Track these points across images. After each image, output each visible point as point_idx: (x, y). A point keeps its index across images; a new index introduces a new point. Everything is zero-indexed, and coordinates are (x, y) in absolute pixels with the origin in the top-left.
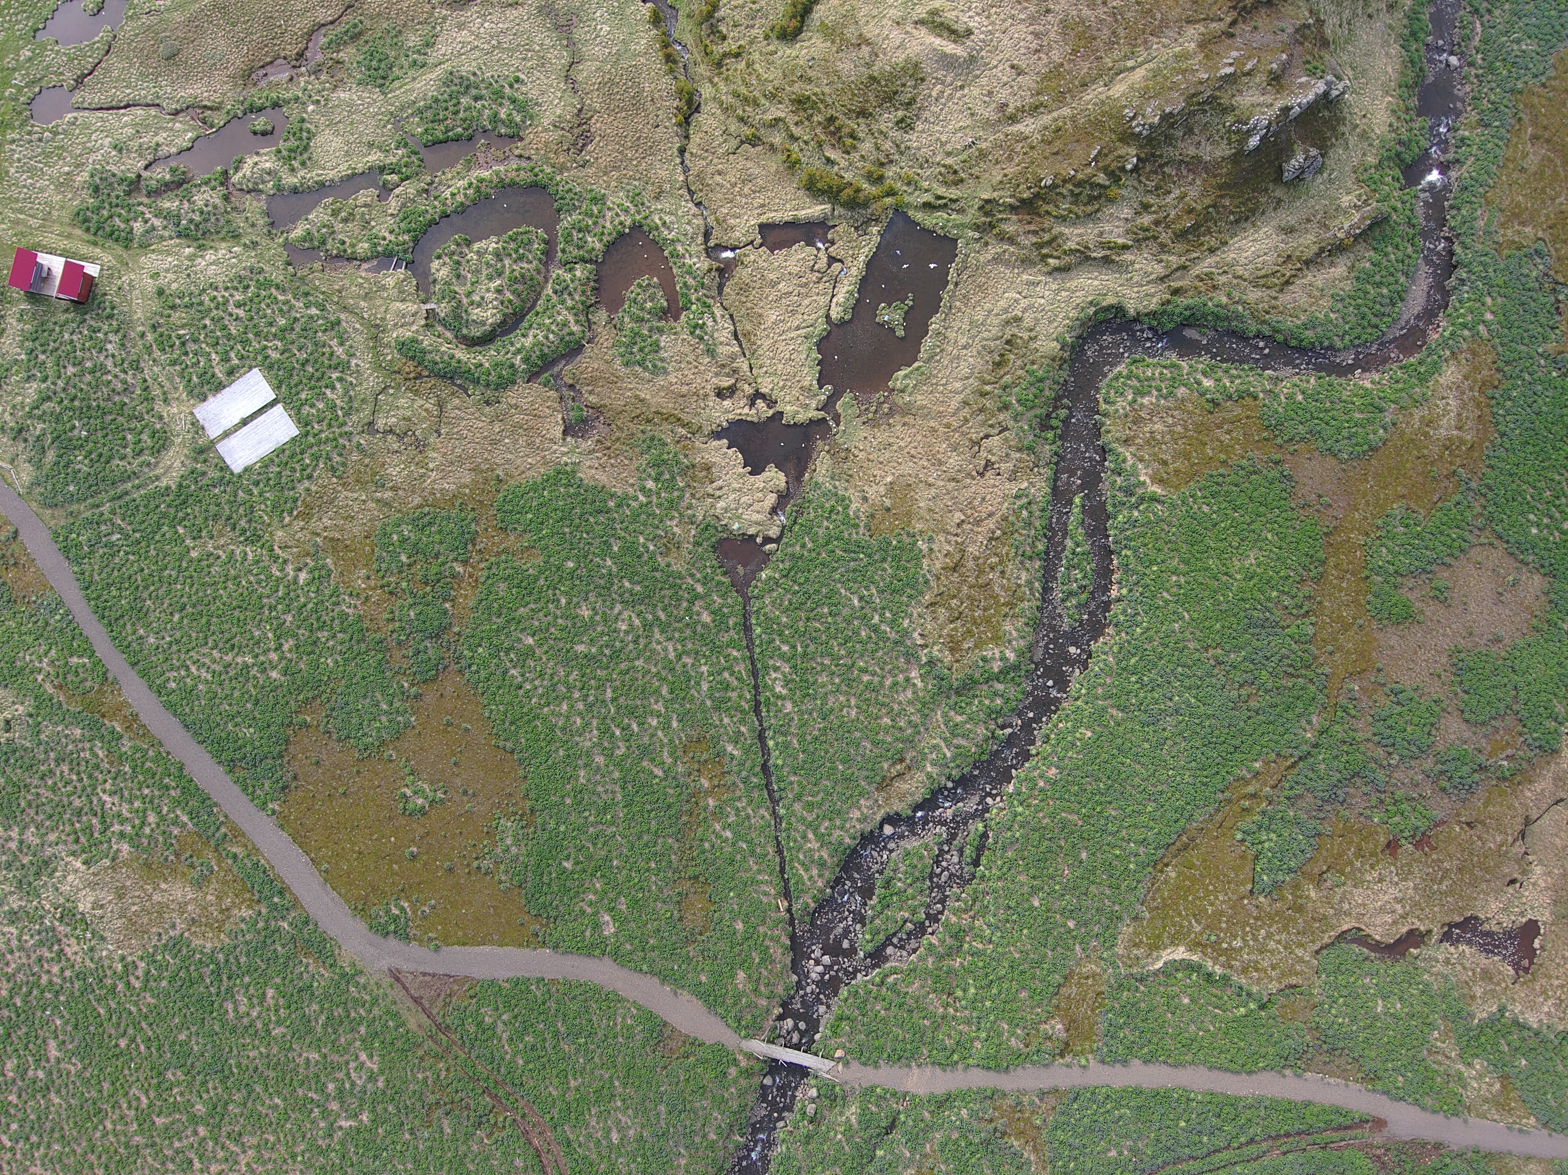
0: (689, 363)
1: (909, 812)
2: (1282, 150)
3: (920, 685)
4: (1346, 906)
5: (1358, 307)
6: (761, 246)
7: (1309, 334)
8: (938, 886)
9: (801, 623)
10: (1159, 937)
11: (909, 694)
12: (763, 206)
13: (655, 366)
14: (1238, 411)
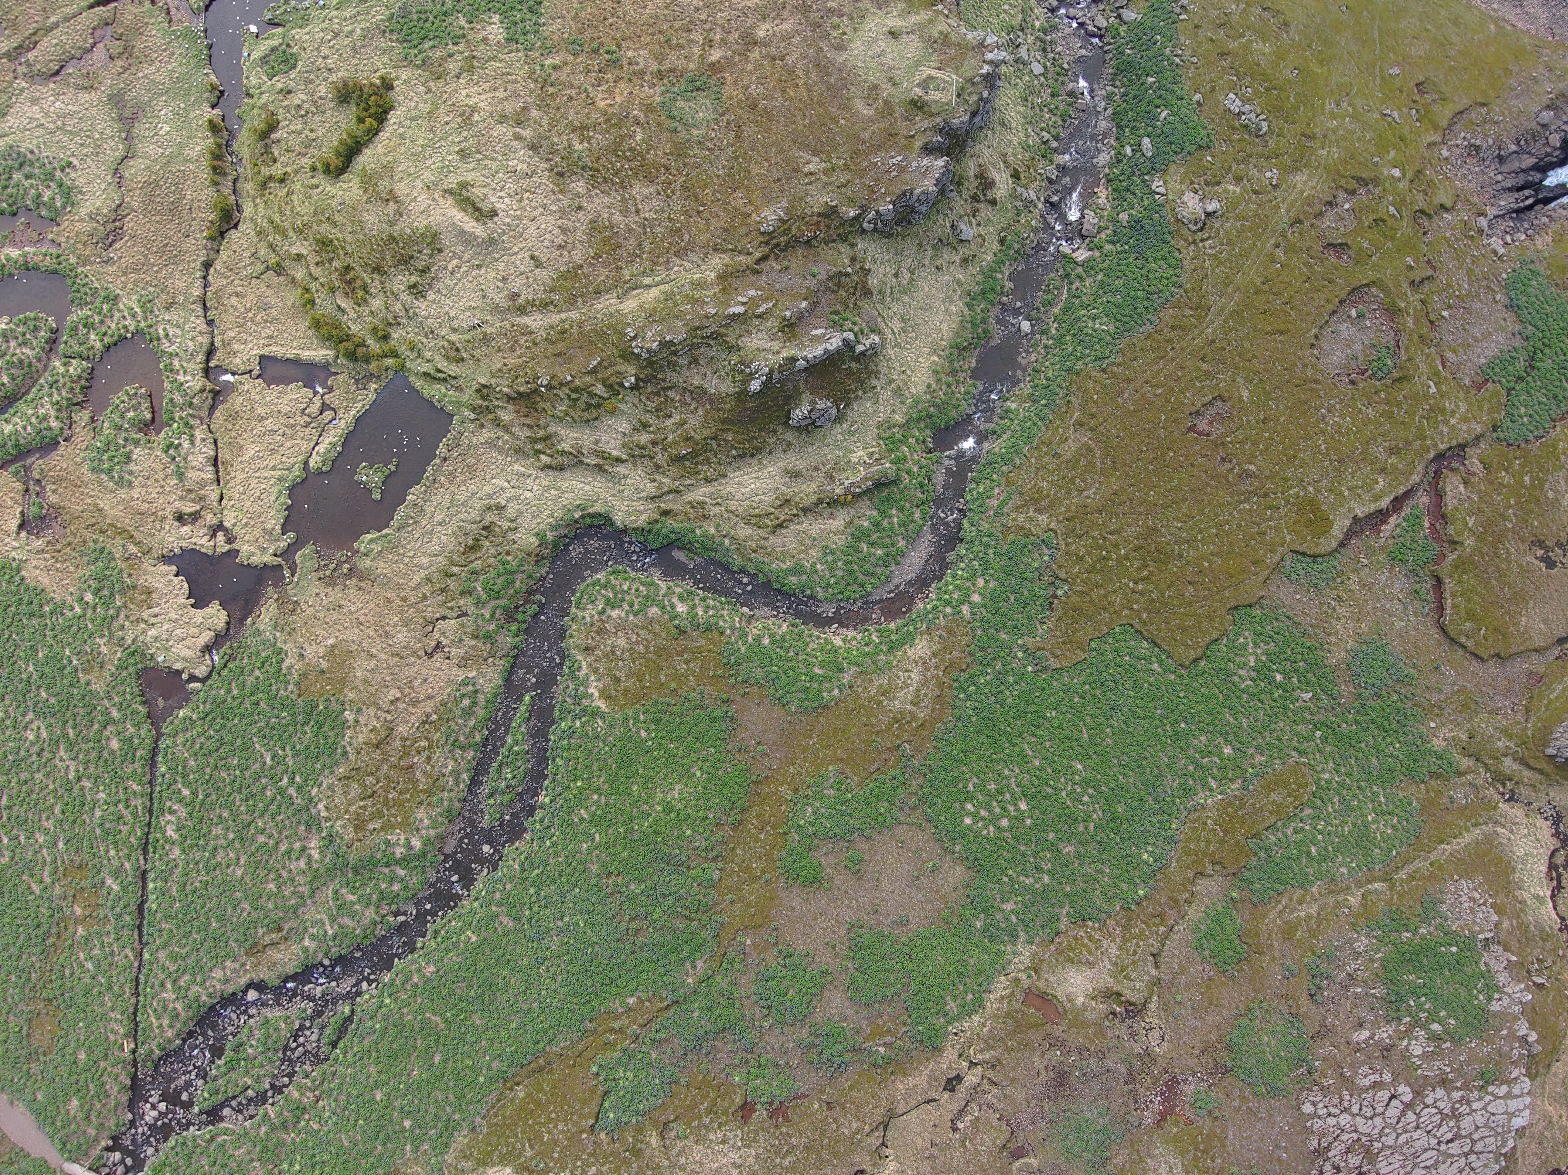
0: (157, 481)
1: (277, 982)
2: (790, 397)
3: (316, 855)
4: (683, 1160)
5: (847, 563)
6: (259, 376)
7: (794, 579)
8: (290, 1060)
9: (208, 770)
10: (490, 1154)
11: (302, 864)
12: (272, 337)
13: (121, 478)
14: (703, 642)
